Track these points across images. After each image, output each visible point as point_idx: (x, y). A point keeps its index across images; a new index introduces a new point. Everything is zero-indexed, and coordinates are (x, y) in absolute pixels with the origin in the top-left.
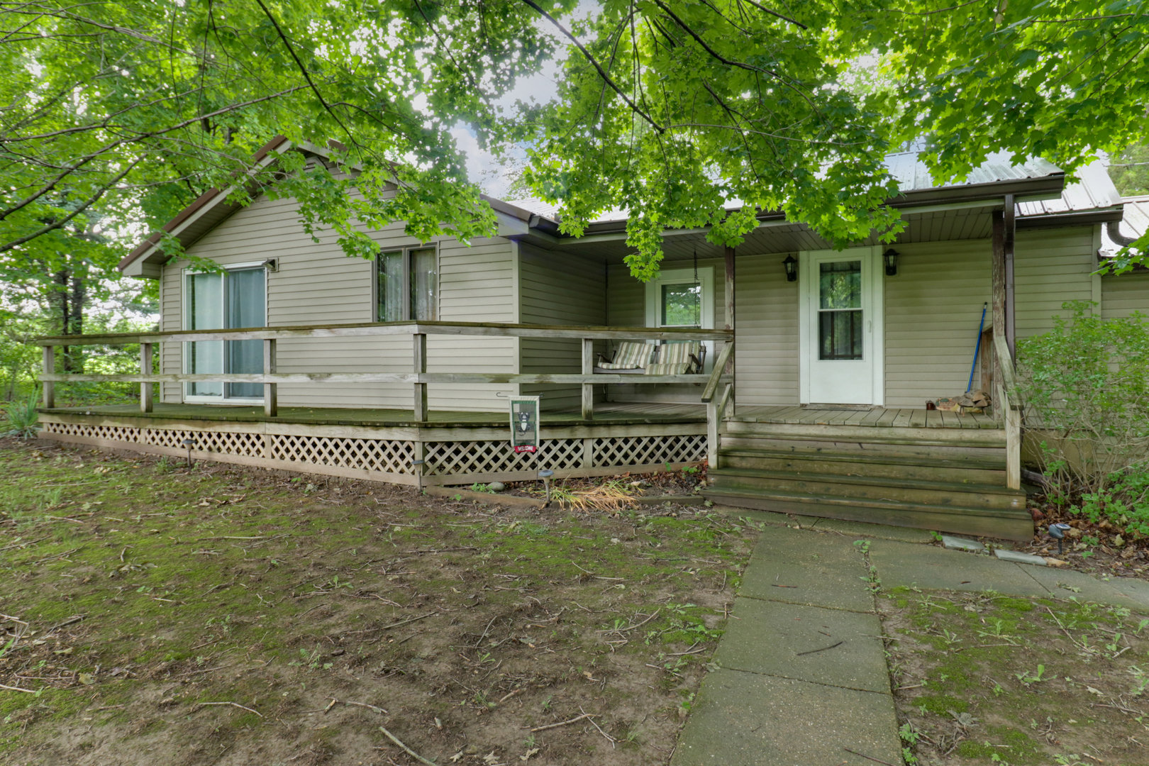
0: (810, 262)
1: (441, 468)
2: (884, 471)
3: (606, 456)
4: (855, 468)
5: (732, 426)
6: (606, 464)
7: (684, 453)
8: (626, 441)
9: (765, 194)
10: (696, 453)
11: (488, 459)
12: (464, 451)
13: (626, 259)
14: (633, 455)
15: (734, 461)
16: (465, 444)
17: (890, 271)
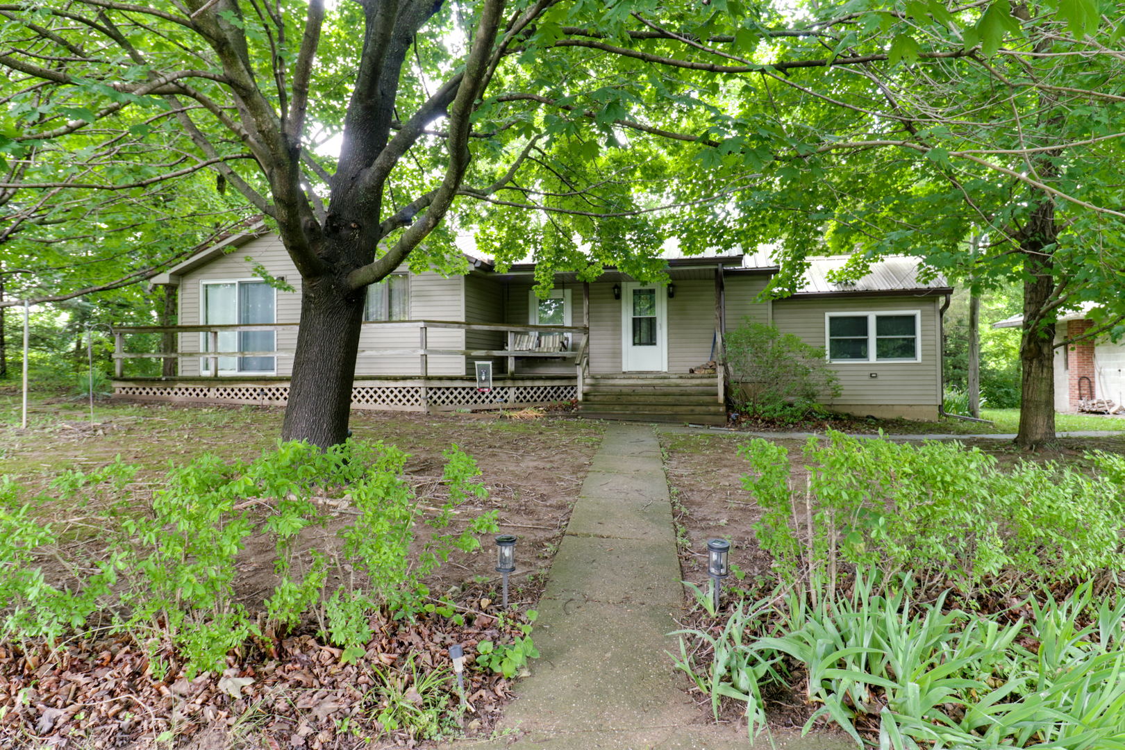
0: (628, 289)
1: (435, 402)
2: (665, 399)
3: (521, 397)
4: (651, 398)
5: (588, 381)
6: (521, 401)
7: (562, 396)
8: (532, 388)
9: (607, 257)
10: (569, 396)
11: (460, 397)
12: (447, 393)
13: (534, 287)
14: (535, 396)
15: (590, 398)
16: (448, 389)
17: (671, 295)
